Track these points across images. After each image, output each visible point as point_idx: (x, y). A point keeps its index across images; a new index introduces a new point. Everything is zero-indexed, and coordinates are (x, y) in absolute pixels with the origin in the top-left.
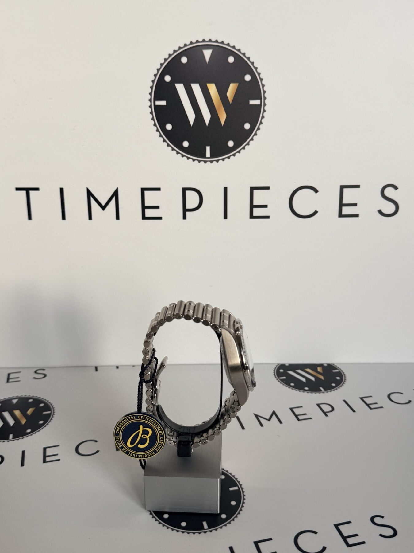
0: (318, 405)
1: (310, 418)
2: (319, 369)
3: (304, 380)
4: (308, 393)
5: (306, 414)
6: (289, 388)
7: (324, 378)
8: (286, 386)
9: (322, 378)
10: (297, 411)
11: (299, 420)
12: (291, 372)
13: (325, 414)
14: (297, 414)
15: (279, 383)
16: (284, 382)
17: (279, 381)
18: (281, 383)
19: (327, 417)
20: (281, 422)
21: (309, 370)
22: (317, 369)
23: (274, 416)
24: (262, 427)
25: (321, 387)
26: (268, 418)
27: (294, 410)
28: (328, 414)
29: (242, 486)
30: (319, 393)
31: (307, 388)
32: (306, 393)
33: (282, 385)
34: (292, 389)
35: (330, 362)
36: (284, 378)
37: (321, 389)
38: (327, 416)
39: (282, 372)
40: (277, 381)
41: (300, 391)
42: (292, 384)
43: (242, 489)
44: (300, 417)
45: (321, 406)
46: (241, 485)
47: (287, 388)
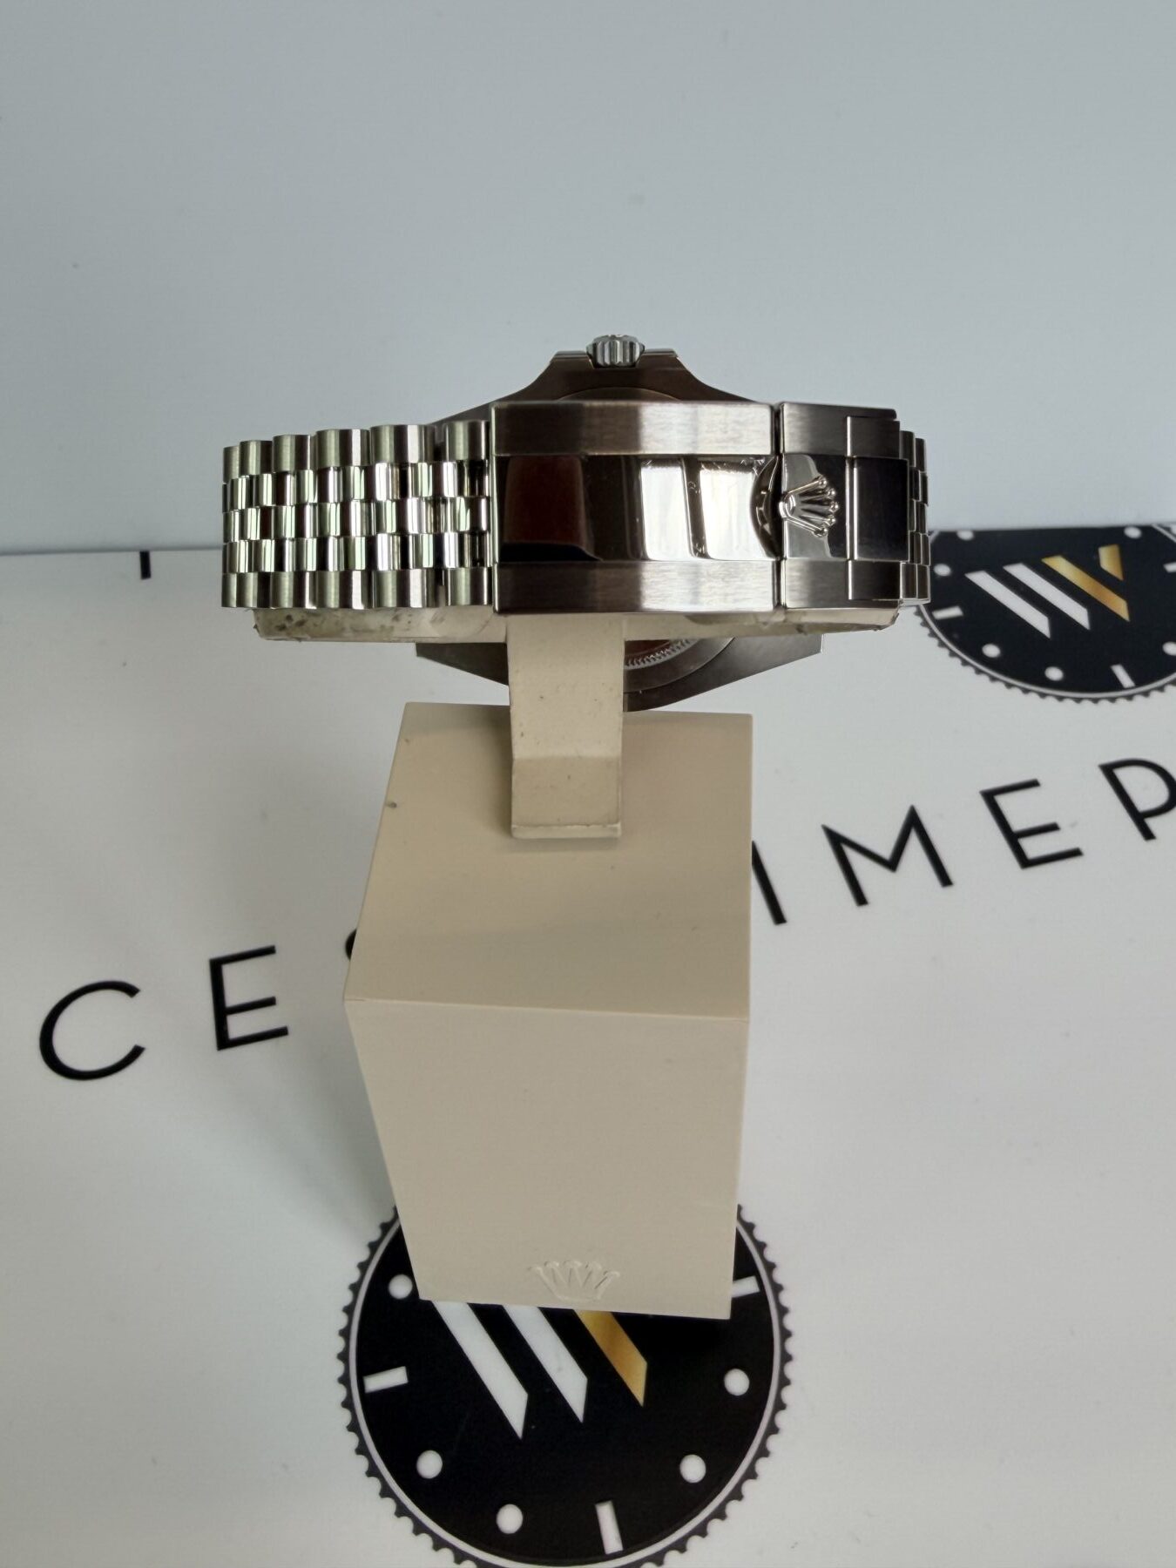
0: (1109, 770)
1: (1075, 853)
2: (1108, 559)
3: (1040, 622)
4: (1060, 699)
5: (1053, 828)
6: (979, 672)
7: (1130, 609)
8: (965, 663)
9: (1120, 607)
10: (1019, 810)
11: (1025, 862)
12: (983, 580)
13: (1140, 819)
14: (1017, 825)
15: (935, 642)
16: (956, 636)
17: (933, 634)
18: (942, 644)
19: (1152, 842)
20: (945, 880)
21: (1061, 565)
22: (1097, 562)
23: (914, 841)
24: (864, 909)
25: (1116, 663)
26: (886, 852)
27: (1001, 800)
28: (1152, 823)
29: (779, 1276)
30: (1113, 700)
31: (1054, 674)
32: (1051, 701)
33: (945, 652)
34: (993, 679)
35: (1152, 518)
36: (955, 612)
37: (1120, 672)
38: (1148, 835)
39: (944, 578)
40: (926, 631)
41: (1026, 691)
42: (992, 651)
43: (777, 1288)
44: (1033, 847)
45: (1121, 774)
46: (770, 1267)
47: (970, 671)
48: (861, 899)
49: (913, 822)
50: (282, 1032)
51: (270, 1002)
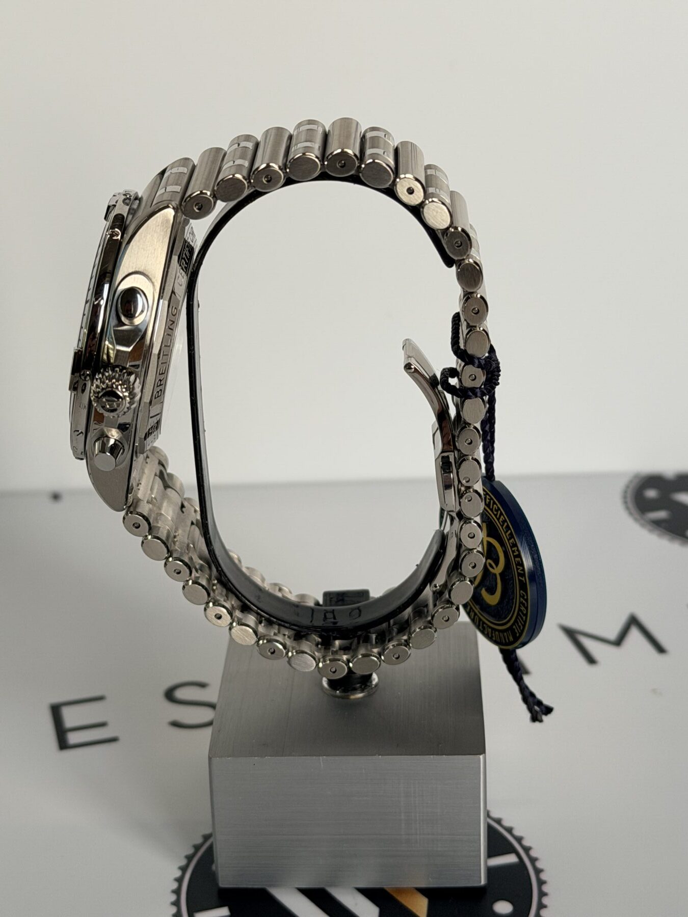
8: (672, 539)
12: (685, 498)
15: (645, 530)
17: (642, 525)
18: (652, 531)
20: (660, 649)
23: (634, 633)
24: (594, 666)
26: (612, 637)
29: (533, 853)
33: (655, 536)
36: (662, 514)
39: (653, 499)
40: (638, 525)
43: (533, 860)
46: (527, 850)
48: (591, 660)
49: (633, 621)
50: (113, 740)
51: (103, 725)
